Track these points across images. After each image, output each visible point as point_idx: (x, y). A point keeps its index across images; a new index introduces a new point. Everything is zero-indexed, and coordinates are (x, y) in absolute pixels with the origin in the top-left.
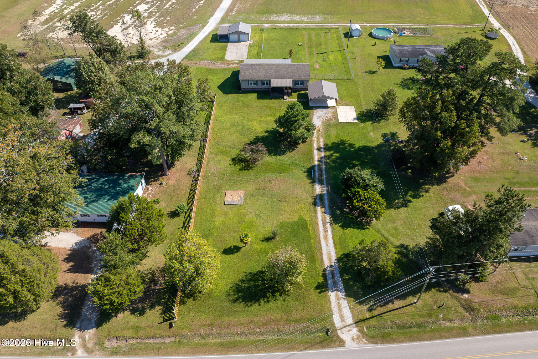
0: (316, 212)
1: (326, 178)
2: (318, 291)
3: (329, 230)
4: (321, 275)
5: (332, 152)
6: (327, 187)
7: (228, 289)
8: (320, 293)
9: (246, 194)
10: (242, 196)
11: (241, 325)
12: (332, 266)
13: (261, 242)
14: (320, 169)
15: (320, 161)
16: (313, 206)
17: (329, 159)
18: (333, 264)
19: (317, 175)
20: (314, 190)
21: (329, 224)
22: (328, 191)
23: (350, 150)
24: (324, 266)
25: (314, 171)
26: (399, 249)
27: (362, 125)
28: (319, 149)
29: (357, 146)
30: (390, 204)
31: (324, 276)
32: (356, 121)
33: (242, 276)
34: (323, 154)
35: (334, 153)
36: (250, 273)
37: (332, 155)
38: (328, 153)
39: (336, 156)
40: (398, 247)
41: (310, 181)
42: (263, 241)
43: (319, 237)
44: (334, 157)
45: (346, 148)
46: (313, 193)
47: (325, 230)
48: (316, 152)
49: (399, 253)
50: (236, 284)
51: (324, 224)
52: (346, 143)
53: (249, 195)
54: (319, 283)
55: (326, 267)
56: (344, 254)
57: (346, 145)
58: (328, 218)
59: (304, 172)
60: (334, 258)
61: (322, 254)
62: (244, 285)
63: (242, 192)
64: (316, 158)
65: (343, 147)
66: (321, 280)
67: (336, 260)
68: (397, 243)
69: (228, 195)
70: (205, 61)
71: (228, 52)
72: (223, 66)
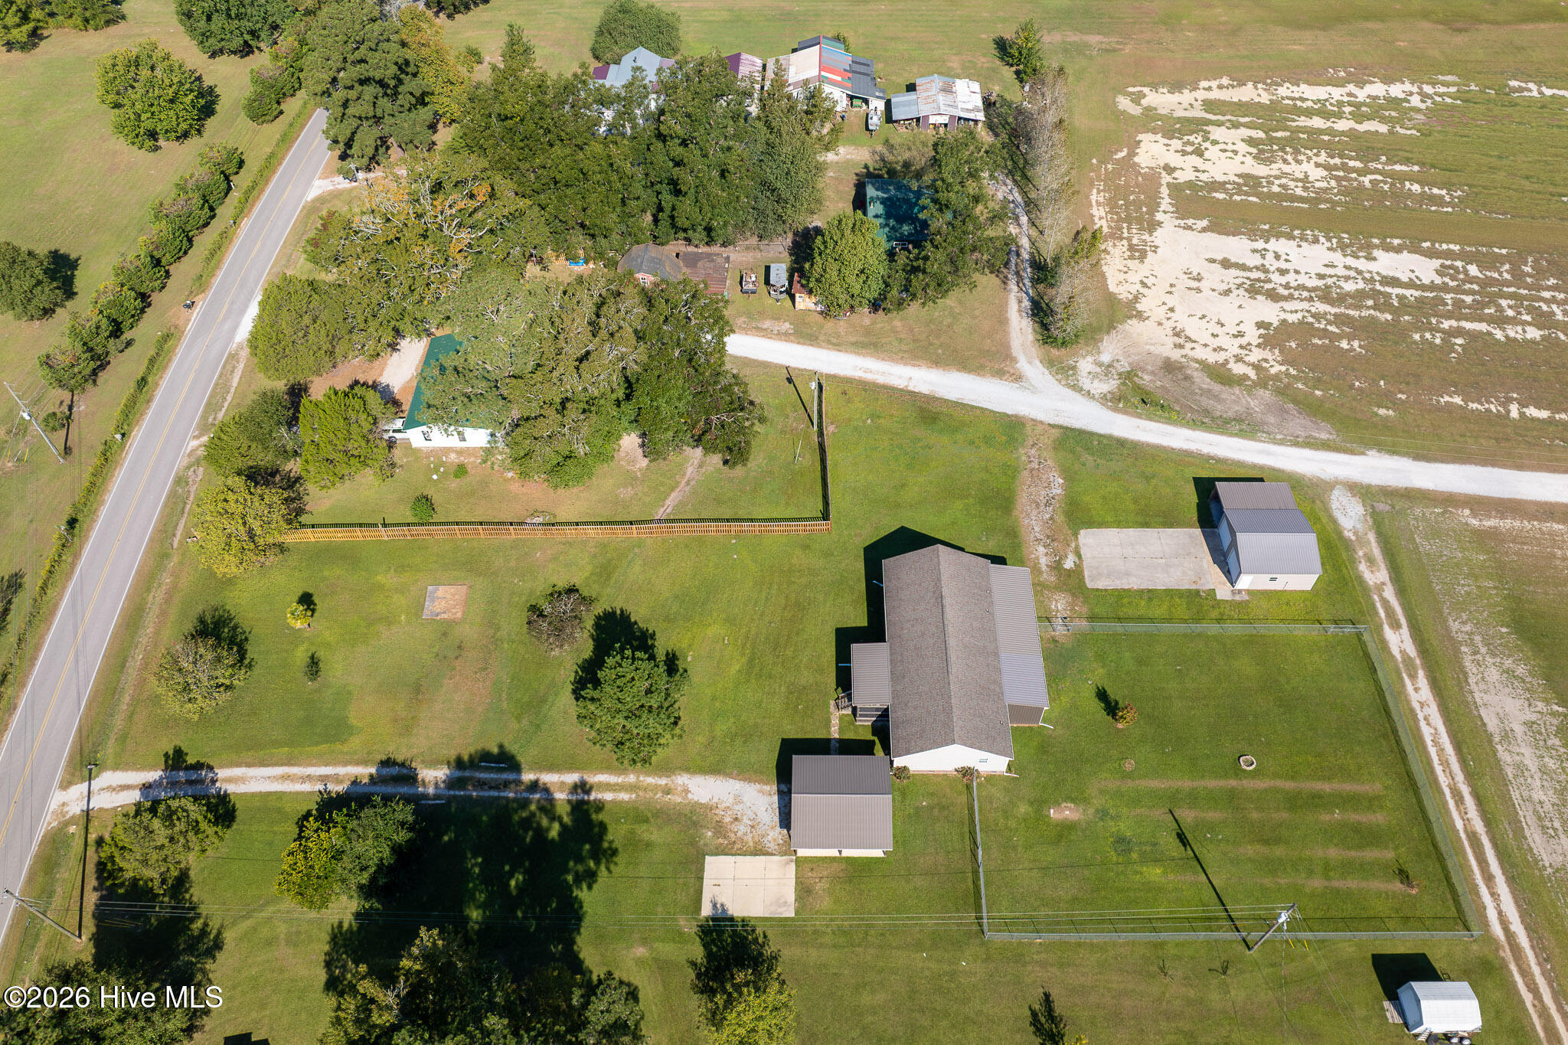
0: (364, 763)
1: (471, 797)
2: (171, 752)
3: (307, 787)
4: (202, 761)
5: (566, 819)
6: (437, 797)
7: (228, 607)
8: (166, 755)
9: (451, 623)
10: (445, 616)
11: (157, 633)
12: (214, 781)
13: (310, 654)
14: (506, 784)
15: (534, 786)
16: (384, 758)
17: (542, 809)
18: (218, 784)
19: (483, 776)
20: (433, 764)
21: (321, 787)
22: (425, 796)
23: (568, 871)
24: (221, 767)
25: (501, 770)
26: (212, 937)
27: (689, 928)
28: (583, 787)
29: (583, 894)
30: (345, 946)
31: (199, 766)
32: (706, 911)
33: (245, 626)
34: (560, 796)
35: (562, 824)
36: (246, 639)
37: (553, 817)
38: (563, 810)
39: (548, 830)
40: (219, 933)
41: (466, 758)
42: (312, 657)
43: (292, 765)
44: (545, 822)
45: (580, 859)
46: (423, 762)
47: (309, 778)
48: (572, 778)
49: (204, 932)
50: (231, 620)
51: (324, 779)
52: (598, 863)
53: (445, 629)
54: (187, 754)
55: (216, 771)
56: (234, 810)
57: (592, 864)
58: (336, 788)
59: (501, 747)
60: (231, 788)
61: (249, 765)
62: (226, 630)
63: (459, 615)
64: (548, 778)
65: (584, 853)
66: (191, 760)
67: (225, 791)
68: (229, 936)
69: (452, 589)
70: (1061, 481)
71: (1132, 533)
72: (1037, 529)
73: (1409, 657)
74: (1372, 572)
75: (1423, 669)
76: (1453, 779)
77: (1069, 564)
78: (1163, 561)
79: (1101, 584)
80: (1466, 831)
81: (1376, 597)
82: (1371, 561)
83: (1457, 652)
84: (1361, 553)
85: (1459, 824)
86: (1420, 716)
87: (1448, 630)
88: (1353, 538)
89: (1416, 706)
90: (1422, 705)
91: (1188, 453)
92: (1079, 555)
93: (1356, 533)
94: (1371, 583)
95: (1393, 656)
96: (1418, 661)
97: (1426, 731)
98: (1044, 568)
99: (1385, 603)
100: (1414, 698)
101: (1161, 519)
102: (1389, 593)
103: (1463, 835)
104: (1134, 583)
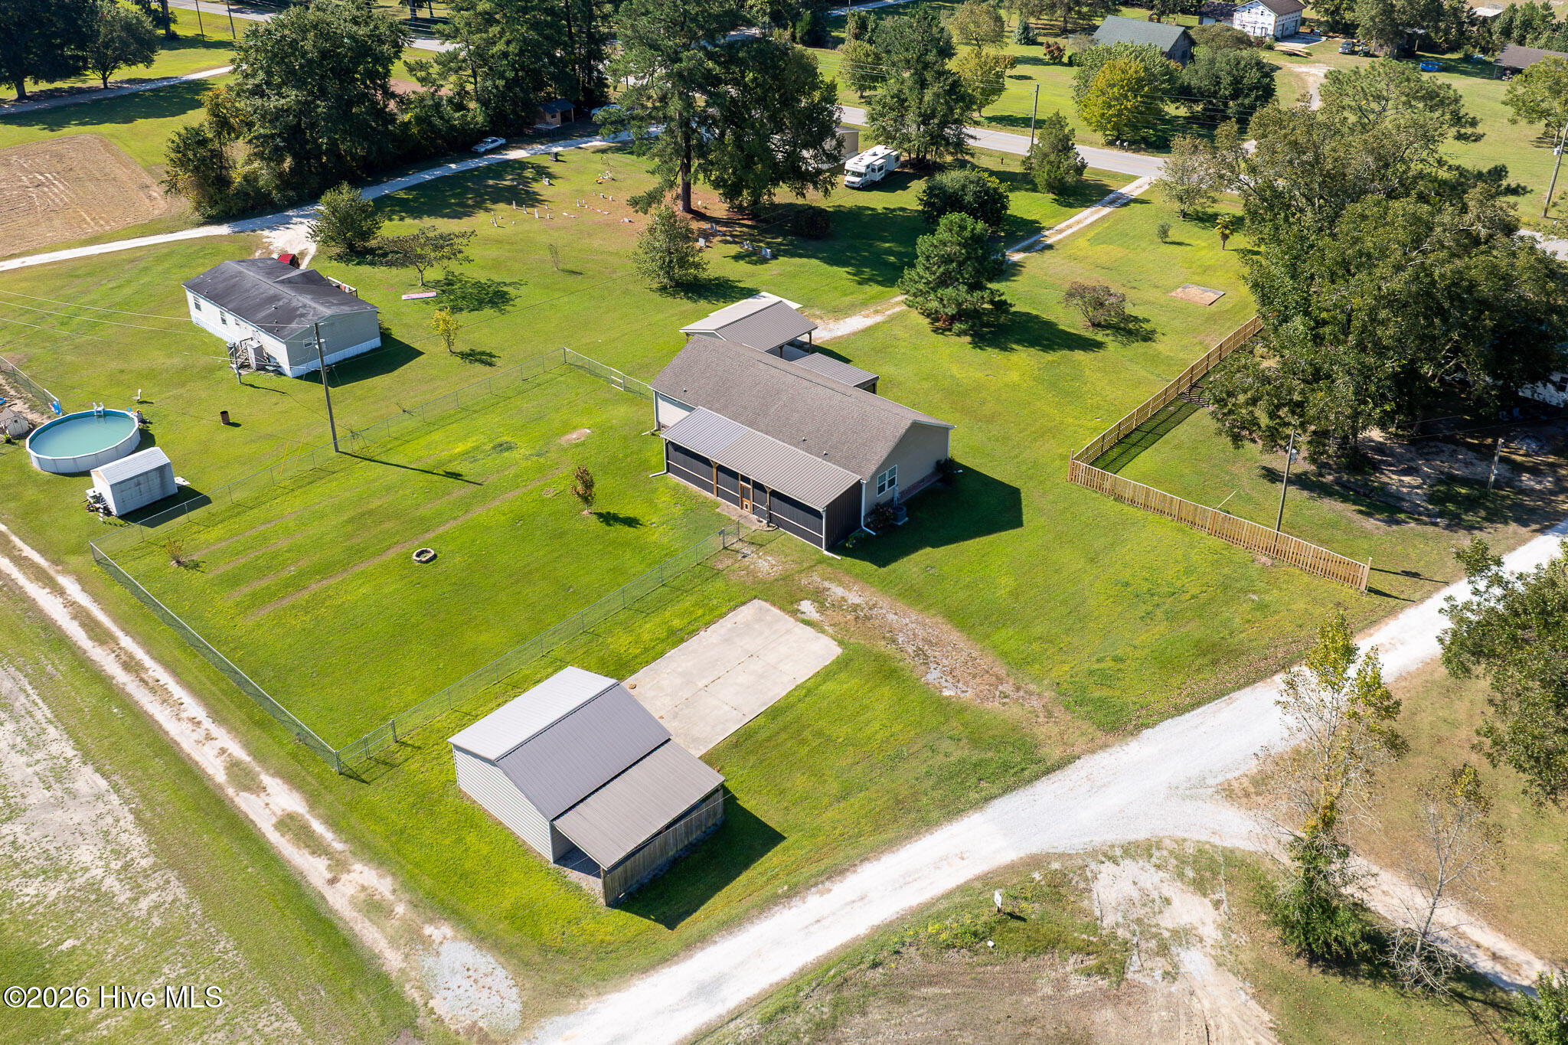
70: (946, 693)
71: (777, 690)
72: (891, 617)
73: (247, 788)
74: (364, 888)
75: (220, 787)
76: (142, 680)
77: (807, 607)
78: (701, 684)
79: (746, 613)
80: (115, 640)
81: (338, 846)
82: (374, 907)
83: (161, 846)
84: (400, 909)
85: (126, 642)
86: (207, 723)
87: (185, 877)
88: (428, 930)
89: (217, 731)
90: (209, 738)
91: (836, 872)
92: (808, 623)
93: (427, 942)
94: (358, 867)
95: (278, 774)
96: (230, 791)
97: (194, 708)
98: (827, 584)
99: (317, 847)
100: (224, 739)
101: (763, 735)
102: (314, 869)
103: (119, 634)
104: (710, 638)
